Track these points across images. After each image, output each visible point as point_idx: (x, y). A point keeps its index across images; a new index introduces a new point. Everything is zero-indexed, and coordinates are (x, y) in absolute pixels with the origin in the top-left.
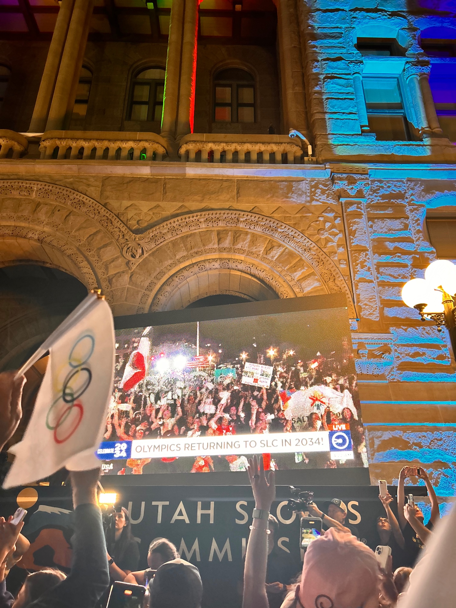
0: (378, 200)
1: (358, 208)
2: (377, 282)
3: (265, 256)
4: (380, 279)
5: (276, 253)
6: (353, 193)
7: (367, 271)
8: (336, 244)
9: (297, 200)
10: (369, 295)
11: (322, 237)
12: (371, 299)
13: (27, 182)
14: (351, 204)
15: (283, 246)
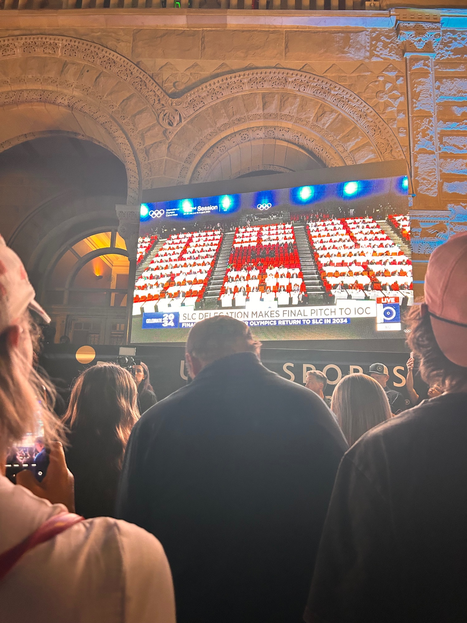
0: (449, 55)
1: (425, 65)
2: (440, 154)
3: (315, 123)
4: (443, 150)
5: (328, 120)
6: (420, 46)
7: (428, 140)
8: (396, 109)
9: (354, 56)
10: (429, 168)
11: (381, 101)
12: (430, 172)
13: (51, 37)
14: (417, 60)
15: (336, 112)
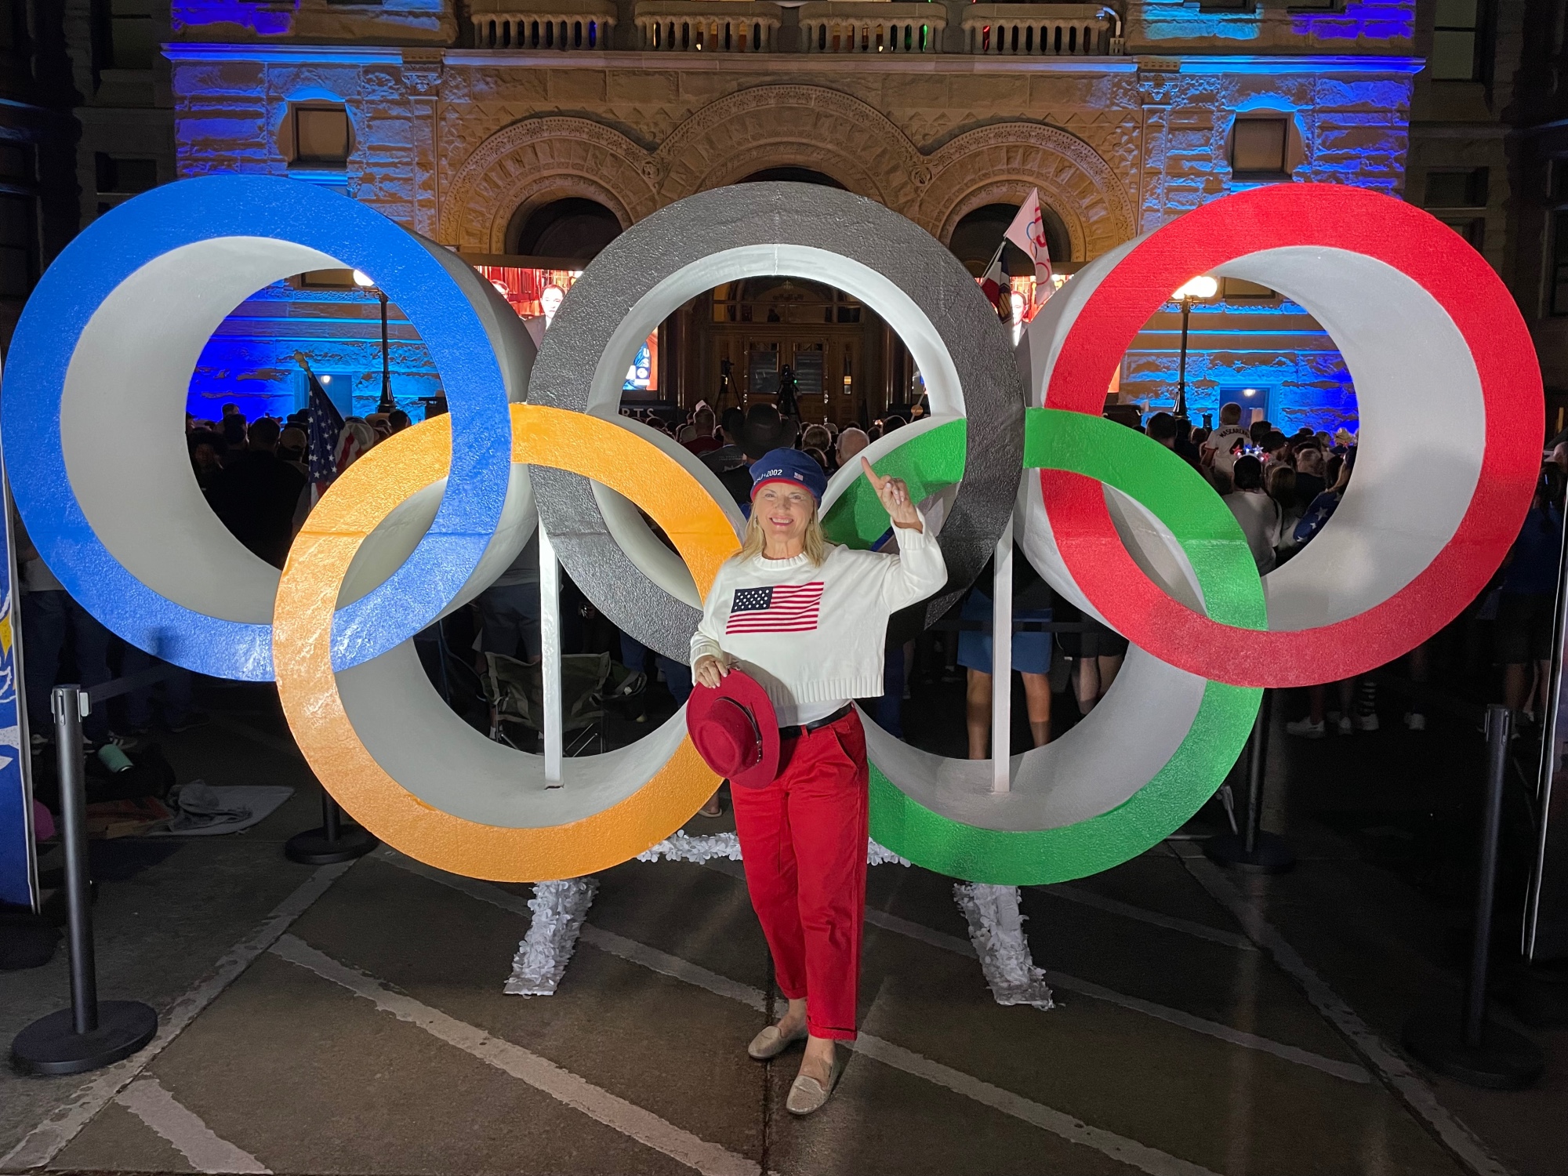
0: (1185, 104)
1: (1161, 118)
2: (1164, 209)
3: (1055, 179)
4: (1168, 206)
6: (1158, 98)
7: (1156, 198)
8: (1129, 163)
9: (1095, 105)
11: (1116, 155)
13: (803, 86)
14: (1153, 112)
15: (1075, 166)
